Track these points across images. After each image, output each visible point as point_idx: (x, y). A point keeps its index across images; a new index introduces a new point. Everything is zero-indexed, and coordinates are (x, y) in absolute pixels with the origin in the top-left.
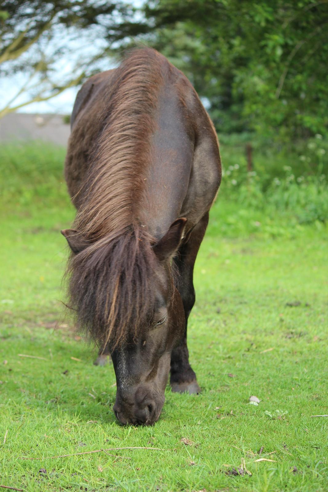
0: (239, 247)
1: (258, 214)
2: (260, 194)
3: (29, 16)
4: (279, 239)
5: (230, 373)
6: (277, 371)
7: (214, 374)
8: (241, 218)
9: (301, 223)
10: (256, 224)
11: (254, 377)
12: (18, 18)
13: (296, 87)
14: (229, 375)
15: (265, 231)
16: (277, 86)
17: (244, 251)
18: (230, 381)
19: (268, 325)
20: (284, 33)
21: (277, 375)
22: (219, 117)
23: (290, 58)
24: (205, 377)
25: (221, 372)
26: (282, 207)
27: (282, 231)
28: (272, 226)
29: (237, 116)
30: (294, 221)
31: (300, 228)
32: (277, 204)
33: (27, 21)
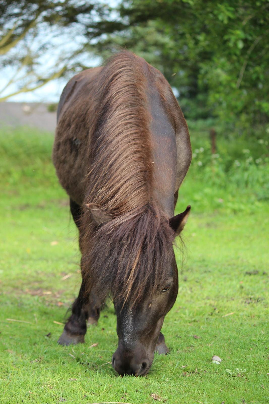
0: (204, 221)
1: (221, 192)
2: (222, 174)
3: (17, 15)
4: (240, 214)
5: (195, 335)
6: (237, 333)
7: (181, 336)
8: (206, 195)
9: (260, 200)
10: (219, 201)
11: (217, 338)
12: (6, 18)
13: (254, 77)
14: (194, 337)
15: (227, 207)
16: (238, 77)
17: (208, 225)
18: (195, 342)
19: (230, 292)
20: (244, 30)
21: (237, 337)
22: (187, 105)
23: (249, 52)
24: (173, 339)
25: (187, 334)
26: (243, 185)
27: (242, 207)
28: (233, 203)
29: (203, 104)
30: (253, 198)
31: (257, 204)
32: (238, 183)
33: (14, 20)
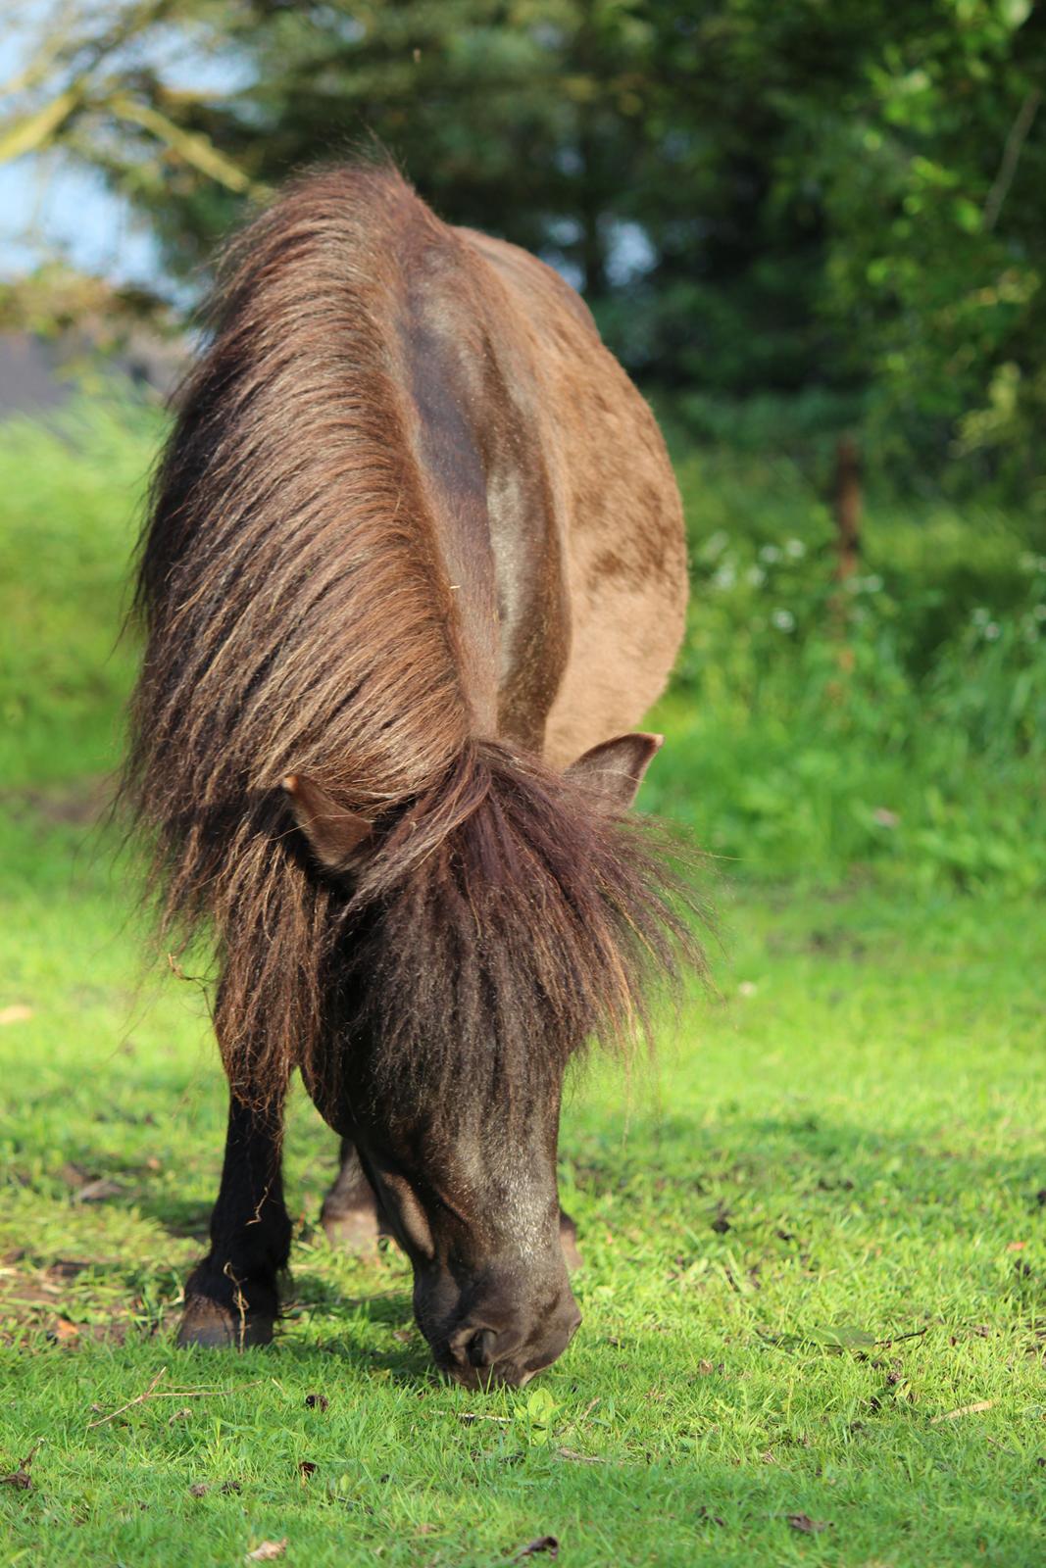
0: (797, 923)
1: (888, 772)
2: (896, 681)
4: (989, 893)
5: (798, 1513)
6: (1019, 1511)
7: (723, 1516)
8: (809, 787)
10: (872, 818)
11: (914, 1534)
14: (795, 1522)
15: (918, 855)
16: (991, 171)
17: (821, 942)
18: (800, 1550)
21: (1019, 1531)
24: (682, 1530)
25: (754, 1508)
26: (1001, 742)
27: (1000, 854)
28: (951, 831)
32: (976, 730)
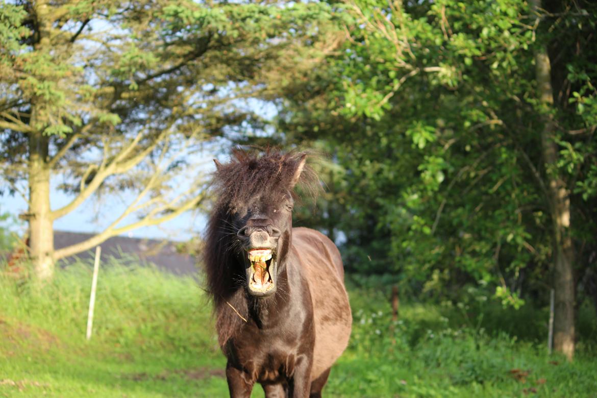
1: (404, 371)
2: (407, 348)
3: (142, 122)
8: (384, 374)
9: (455, 384)
10: (400, 383)
12: (128, 125)
13: (455, 222)
15: (412, 392)
16: (433, 219)
20: (444, 157)
22: (357, 254)
23: (449, 188)
27: (432, 392)
28: (420, 386)
29: (382, 254)
30: (447, 381)
31: (455, 390)
32: (427, 360)
